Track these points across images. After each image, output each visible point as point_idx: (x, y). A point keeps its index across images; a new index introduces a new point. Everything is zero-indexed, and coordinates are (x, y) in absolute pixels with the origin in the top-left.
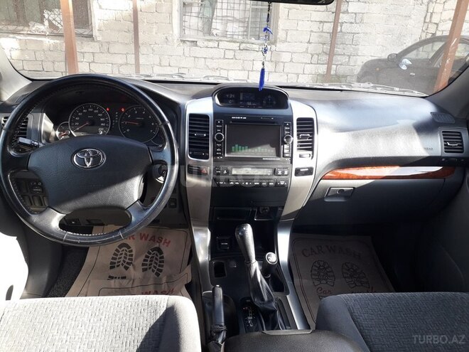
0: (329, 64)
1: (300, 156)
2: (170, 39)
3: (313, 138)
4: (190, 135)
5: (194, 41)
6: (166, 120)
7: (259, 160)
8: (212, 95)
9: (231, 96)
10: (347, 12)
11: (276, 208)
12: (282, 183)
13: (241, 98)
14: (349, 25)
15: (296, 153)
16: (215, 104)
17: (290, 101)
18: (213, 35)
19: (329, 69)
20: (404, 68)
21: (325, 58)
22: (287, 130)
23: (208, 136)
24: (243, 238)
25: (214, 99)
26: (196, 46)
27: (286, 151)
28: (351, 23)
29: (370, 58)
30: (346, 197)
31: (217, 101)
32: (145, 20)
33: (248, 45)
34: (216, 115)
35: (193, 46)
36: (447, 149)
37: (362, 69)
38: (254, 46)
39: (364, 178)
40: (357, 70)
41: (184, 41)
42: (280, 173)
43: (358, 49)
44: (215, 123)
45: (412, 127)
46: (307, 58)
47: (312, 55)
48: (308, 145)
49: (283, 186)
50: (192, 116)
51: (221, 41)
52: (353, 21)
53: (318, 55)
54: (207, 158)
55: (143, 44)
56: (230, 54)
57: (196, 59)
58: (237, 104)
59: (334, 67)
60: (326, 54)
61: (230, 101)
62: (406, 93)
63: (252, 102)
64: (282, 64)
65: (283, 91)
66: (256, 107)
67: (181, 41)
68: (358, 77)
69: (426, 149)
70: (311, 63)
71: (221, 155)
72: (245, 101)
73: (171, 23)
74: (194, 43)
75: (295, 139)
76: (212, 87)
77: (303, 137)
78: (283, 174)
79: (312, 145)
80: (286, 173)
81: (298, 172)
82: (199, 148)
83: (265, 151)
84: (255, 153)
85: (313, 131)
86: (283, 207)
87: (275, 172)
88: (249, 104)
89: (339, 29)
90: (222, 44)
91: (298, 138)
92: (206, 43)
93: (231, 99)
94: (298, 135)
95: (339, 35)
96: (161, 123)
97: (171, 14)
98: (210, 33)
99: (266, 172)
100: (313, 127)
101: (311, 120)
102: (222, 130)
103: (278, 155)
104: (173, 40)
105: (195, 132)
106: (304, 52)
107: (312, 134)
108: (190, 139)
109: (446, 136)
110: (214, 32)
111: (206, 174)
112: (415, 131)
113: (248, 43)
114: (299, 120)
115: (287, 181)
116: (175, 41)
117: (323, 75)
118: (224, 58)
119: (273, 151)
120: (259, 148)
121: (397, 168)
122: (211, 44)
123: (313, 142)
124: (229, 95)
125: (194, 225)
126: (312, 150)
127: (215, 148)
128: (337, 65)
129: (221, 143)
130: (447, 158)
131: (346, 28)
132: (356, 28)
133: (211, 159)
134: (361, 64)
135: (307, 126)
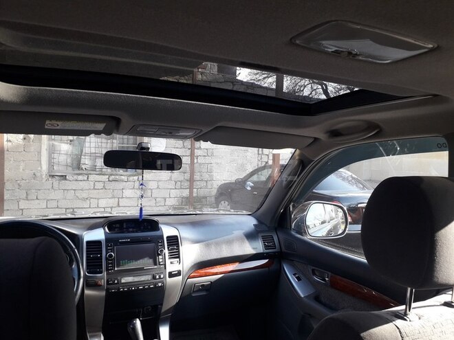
0: (191, 188)
1: (171, 263)
2: (38, 174)
3: (178, 249)
4: (87, 257)
5: (62, 176)
6: (74, 247)
7: (142, 269)
8: (103, 226)
9: (118, 225)
10: (200, 148)
11: (157, 306)
12: (160, 284)
13: (125, 227)
14: (203, 158)
15: (168, 261)
16: (105, 233)
17: (160, 225)
18: (82, 169)
19: (191, 192)
20: (249, 188)
21: (187, 184)
22: (160, 246)
23: (101, 256)
24: (134, 329)
25: (104, 229)
26: (66, 179)
27: (160, 260)
28: (204, 156)
29: (223, 182)
30: (207, 290)
31: (107, 230)
32: (12, 159)
33: (117, 177)
34: (107, 240)
35: (63, 180)
36: (266, 247)
37: (218, 191)
38: (123, 177)
39: (216, 274)
40: (214, 192)
41: (53, 176)
42: (157, 277)
43: (213, 175)
44: (107, 246)
45: (243, 235)
46: (172, 185)
47: (176, 183)
48: (176, 255)
49: (161, 286)
50: (88, 242)
51: (90, 174)
52: (206, 154)
53: (181, 182)
54: (101, 272)
55: (8, 180)
56: (99, 185)
57: (66, 191)
58: (121, 230)
59: (195, 190)
60: (187, 180)
61: (116, 230)
62: (238, 213)
63: (133, 228)
64: (150, 191)
65: (156, 218)
66: (137, 232)
67: (50, 176)
68: (216, 198)
69: (254, 248)
70: (176, 189)
71: (111, 270)
72: (127, 228)
73: (39, 161)
74: (64, 177)
75: (166, 251)
76: (102, 220)
77: (172, 249)
78: (160, 278)
79: (179, 254)
80: (162, 276)
81: (171, 275)
82: (94, 266)
83: (146, 263)
84: (138, 265)
85: (178, 244)
86: (162, 305)
87: (154, 278)
88: (131, 230)
89: (195, 161)
90: (91, 177)
91: (169, 250)
92: (75, 177)
93: (117, 228)
94: (168, 248)
95: (196, 165)
96: (70, 249)
97: (39, 153)
98: (79, 168)
99: (147, 278)
100: (178, 241)
101: (177, 236)
102: (112, 250)
103: (155, 264)
104: (41, 175)
105: (91, 254)
106: (168, 180)
107: (178, 246)
108: (87, 260)
109: (265, 239)
110: (84, 167)
111: (101, 285)
112: (245, 238)
113: (117, 175)
114: (167, 237)
115: (163, 283)
116: (44, 176)
117: (187, 198)
118: (94, 189)
119: (151, 261)
120: (141, 260)
121: (237, 264)
122: (80, 178)
123: (179, 252)
124: (115, 225)
125: (89, 332)
126: (179, 257)
127: (107, 264)
128: (197, 189)
129: (112, 260)
130: (267, 253)
131: (201, 160)
132: (208, 160)
133: (105, 273)
134: (217, 187)
135: (174, 241)
